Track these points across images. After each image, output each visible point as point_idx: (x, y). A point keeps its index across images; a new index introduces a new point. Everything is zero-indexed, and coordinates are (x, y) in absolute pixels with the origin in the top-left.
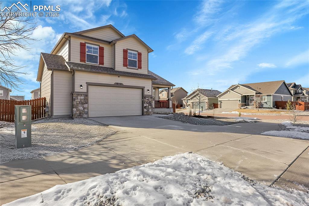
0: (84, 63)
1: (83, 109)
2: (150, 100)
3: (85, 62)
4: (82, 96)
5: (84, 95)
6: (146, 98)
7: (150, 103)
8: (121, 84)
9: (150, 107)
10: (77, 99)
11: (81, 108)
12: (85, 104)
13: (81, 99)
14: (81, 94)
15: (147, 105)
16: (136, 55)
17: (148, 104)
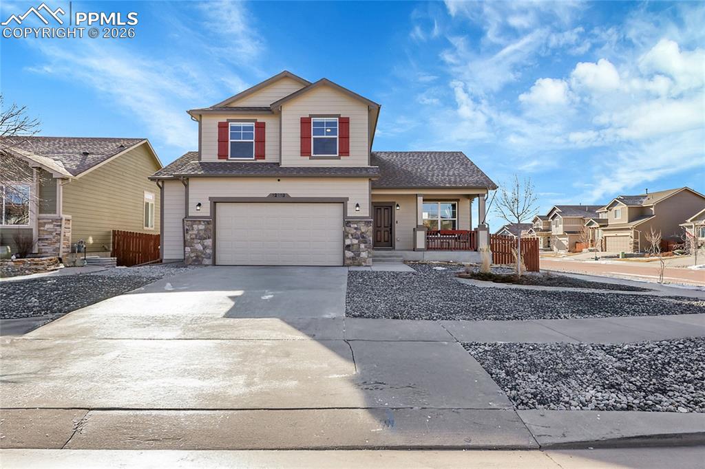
0: (225, 161)
1: (202, 248)
2: (363, 231)
3: (227, 159)
4: (200, 224)
5: (204, 221)
6: (352, 226)
7: (363, 237)
8: (284, 195)
9: (362, 246)
10: (193, 229)
11: (199, 247)
12: (205, 239)
13: (198, 230)
14: (200, 221)
15: (356, 241)
16: (334, 124)
17: (357, 239)
